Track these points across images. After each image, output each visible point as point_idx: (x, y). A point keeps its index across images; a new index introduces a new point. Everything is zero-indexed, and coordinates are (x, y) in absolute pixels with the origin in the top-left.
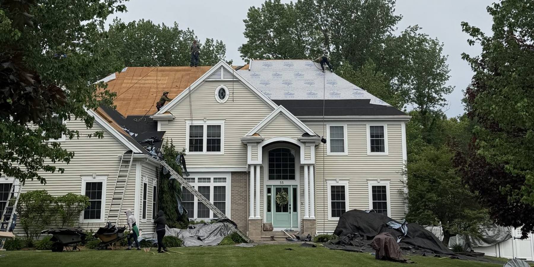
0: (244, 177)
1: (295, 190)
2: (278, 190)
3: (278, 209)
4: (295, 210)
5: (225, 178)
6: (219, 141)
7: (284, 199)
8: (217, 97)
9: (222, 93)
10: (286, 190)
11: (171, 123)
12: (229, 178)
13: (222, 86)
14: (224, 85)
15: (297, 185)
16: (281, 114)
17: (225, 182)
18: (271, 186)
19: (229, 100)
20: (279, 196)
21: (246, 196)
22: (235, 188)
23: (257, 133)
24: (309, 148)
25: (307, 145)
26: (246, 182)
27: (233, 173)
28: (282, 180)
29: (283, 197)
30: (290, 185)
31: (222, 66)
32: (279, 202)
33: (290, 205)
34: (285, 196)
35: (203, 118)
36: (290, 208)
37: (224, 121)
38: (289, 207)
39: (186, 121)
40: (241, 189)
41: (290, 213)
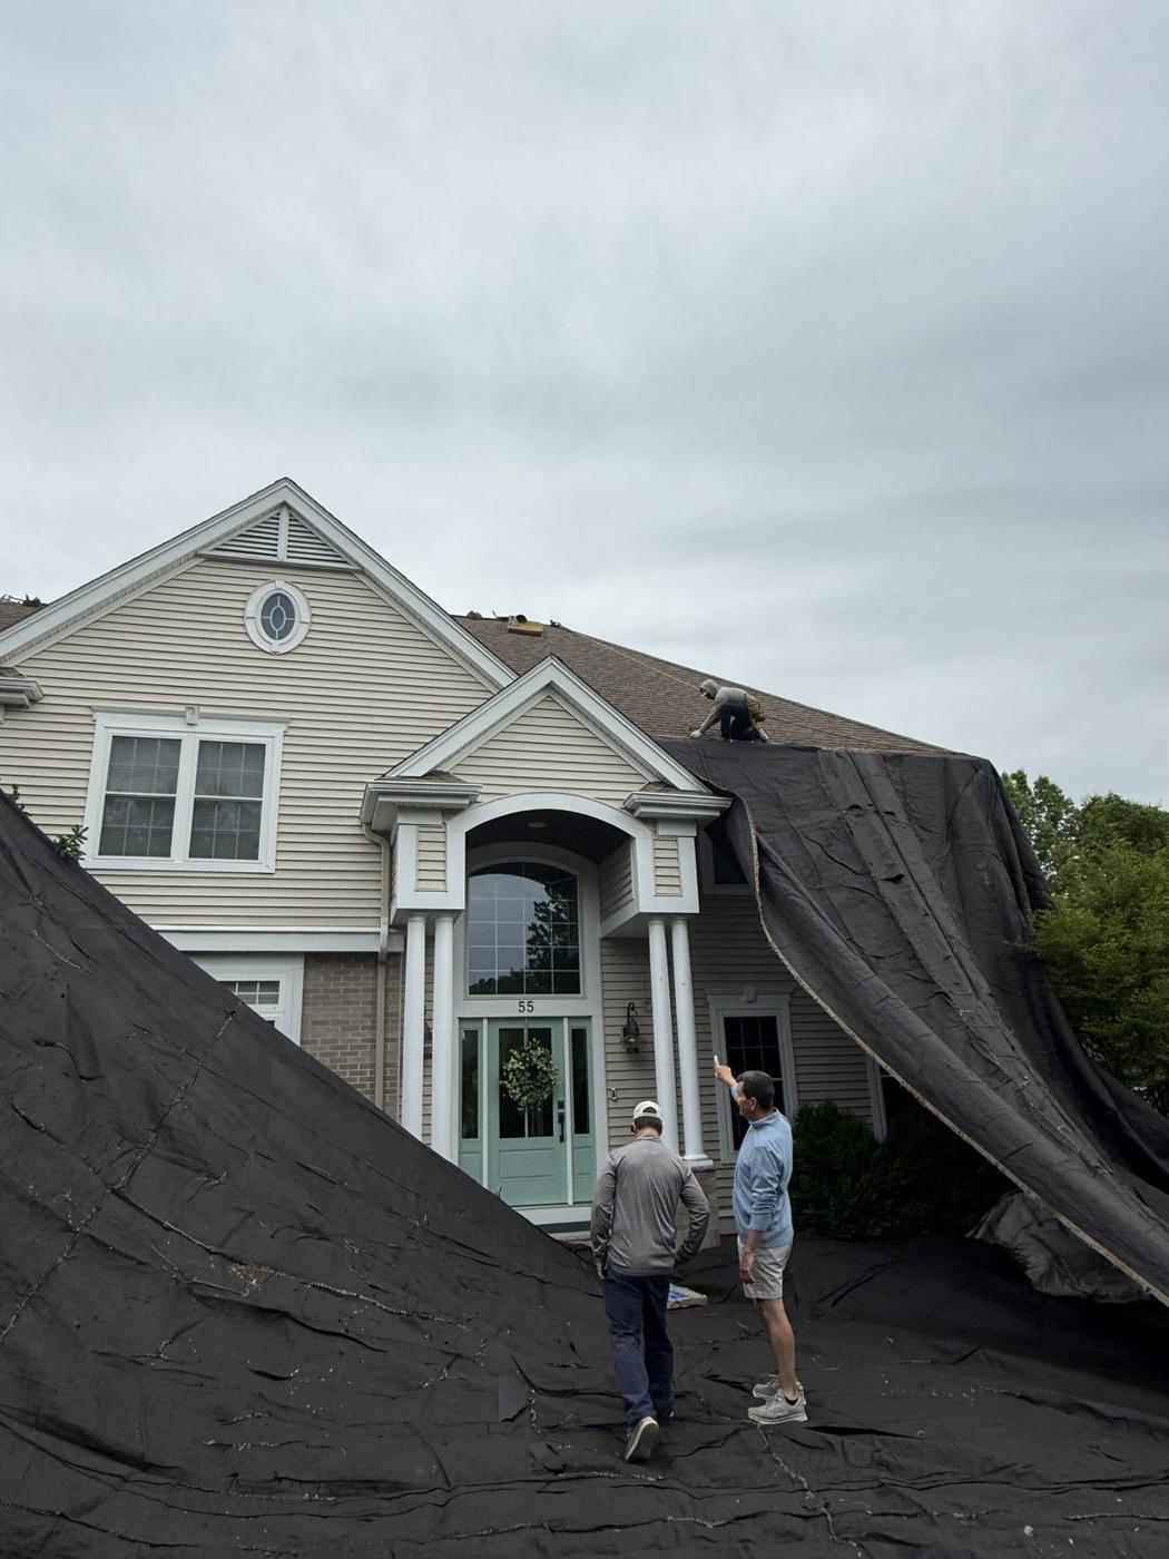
0: (362, 977)
1: (579, 1039)
2: (510, 1039)
3: (510, 1126)
4: (582, 1125)
5: (274, 985)
6: (252, 812)
7: (538, 1077)
8: (255, 630)
9: (278, 614)
10: (543, 1037)
11: (19, 722)
12: (291, 979)
13: (280, 583)
14: (292, 584)
15: (589, 1018)
16: (549, 699)
17: (275, 1000)
18: (481, 1019)
19: (307, 643)
20: (519, 1065)
21: (374, 1066)
22: (319, 1028)
23: (444, 769)
24: (671, 845)
25: (663, 831)
26: (374, 1003)
27: (313, 960)
28: (526, 997)
29: (533, 1070)
30: (561, 1018)
31: (284, 504)
32: (515, 1093)
33: (561, 1105)
34: (540, 1065)
35: (183, 708)
36: (562, 1119)
37: (283, 727)
38: (556, 1112)
39: (97, 716)
40: (350, 1035)
41: (562, 1139)
